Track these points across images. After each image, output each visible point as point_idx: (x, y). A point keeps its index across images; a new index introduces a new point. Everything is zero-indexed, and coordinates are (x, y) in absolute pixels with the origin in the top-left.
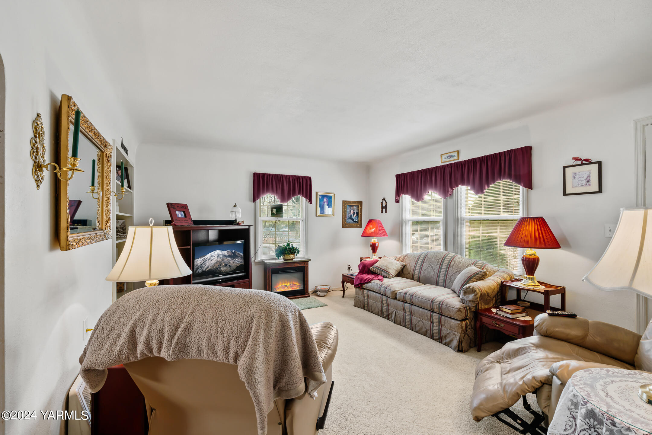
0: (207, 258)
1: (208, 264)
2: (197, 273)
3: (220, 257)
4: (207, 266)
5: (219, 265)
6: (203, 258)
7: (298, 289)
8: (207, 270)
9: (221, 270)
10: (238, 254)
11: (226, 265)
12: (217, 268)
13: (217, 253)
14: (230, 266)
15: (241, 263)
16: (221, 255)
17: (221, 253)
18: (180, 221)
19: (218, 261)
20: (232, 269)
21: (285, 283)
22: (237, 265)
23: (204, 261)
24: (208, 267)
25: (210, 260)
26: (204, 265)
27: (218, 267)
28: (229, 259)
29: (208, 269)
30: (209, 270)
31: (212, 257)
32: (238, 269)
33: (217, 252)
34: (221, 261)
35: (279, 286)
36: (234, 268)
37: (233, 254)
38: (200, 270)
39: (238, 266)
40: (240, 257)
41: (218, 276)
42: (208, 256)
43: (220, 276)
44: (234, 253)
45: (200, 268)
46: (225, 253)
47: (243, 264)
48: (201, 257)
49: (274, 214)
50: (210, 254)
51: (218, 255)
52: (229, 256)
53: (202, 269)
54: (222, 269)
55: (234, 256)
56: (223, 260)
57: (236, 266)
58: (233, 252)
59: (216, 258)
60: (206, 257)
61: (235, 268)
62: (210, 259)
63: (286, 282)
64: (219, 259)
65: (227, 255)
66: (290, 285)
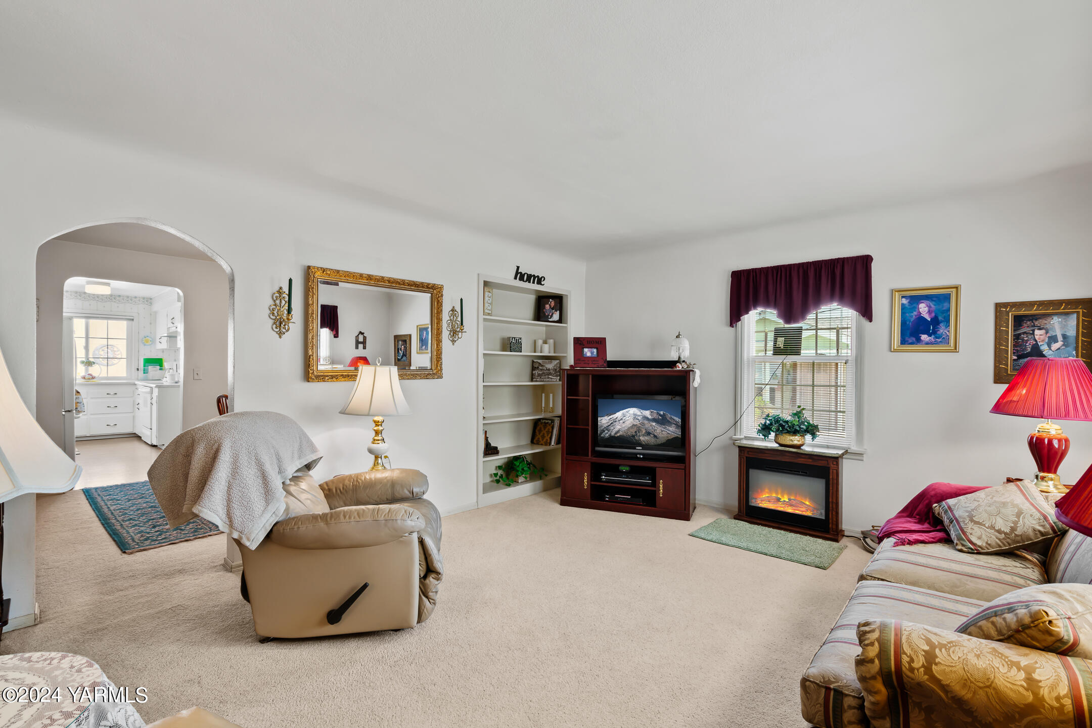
0: (617, 418)
1: (618, 427)
2: (602, 437)
3: (638, 419)
4: (616, 429)
5: (636, 432)
6: (610, 417)
7: (809, 514)
8: (616, 436)
9: (640, 440)
10: (671, 418)
11: (648, 434)
12: (633, 436)
13: (632, 413)
14: (655, 436)
15: (676, 435)
16: (639, 416)
17: (639, 413)
18: (584, 362)
19: (634, 425)
20: (659, 442)
21: (777, 493)
22: (667, 437)
23: (612, 422)
24: (618, 432)
25: (621, 421)
26: (612, 428)
27: (634, 434)
28: (654, 424)
29: (618, 435)
30: (620, 436)
31: (625, 418)
32: (670, 443)
33: (633, 411)
34: (640, 425)
35: (764, 496)
36: (663, 441)
37: (660, 417)
38: (607, 433)
39: (670, 438)
40: (675, 424)
41: (635, 449)
42: (619, 415)
43: (638, 449)
44: (663, 416)
45: (606, 431)
46: (647, 413)
47: (680, 436)
48: (607, 415)
49: (780, 348)
50: (621, 412)
51: (635, 415)
52: (654, 420)
53: (609, 433)
54: (641, 438)
55: (663, 421)
56: (643, 424)
57: (667, 439)
58: (662, 414)
59: (632, 420)
60: (615, 416)
61: (665, 441)
62: (621, 419)
63: (780, 492)
64: (637, 422)
65: (650, 417)
66: (790, 500)
